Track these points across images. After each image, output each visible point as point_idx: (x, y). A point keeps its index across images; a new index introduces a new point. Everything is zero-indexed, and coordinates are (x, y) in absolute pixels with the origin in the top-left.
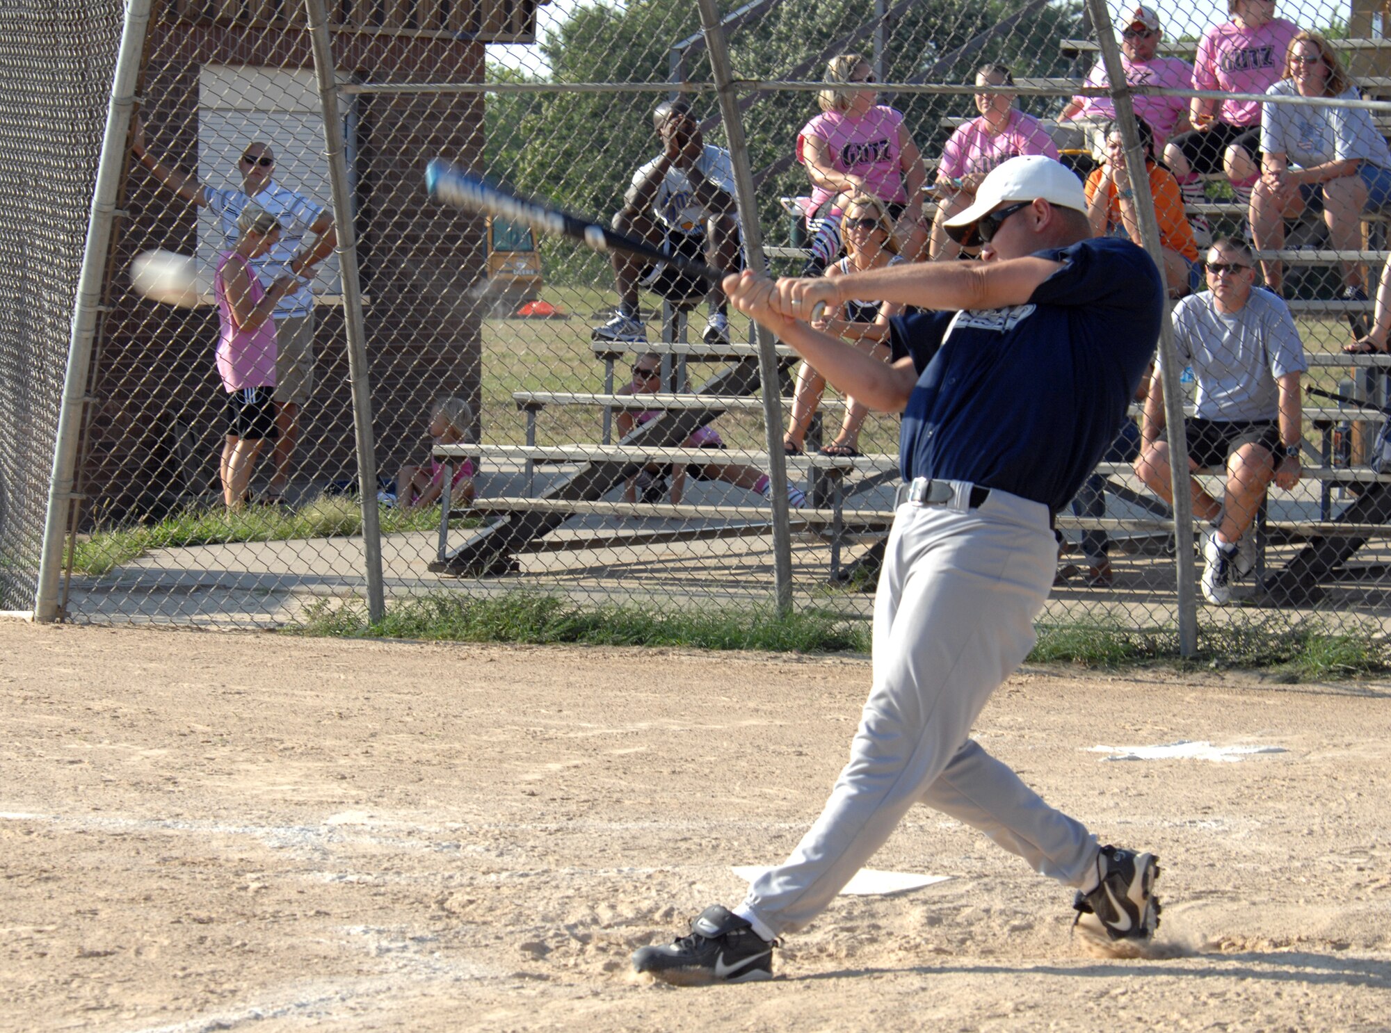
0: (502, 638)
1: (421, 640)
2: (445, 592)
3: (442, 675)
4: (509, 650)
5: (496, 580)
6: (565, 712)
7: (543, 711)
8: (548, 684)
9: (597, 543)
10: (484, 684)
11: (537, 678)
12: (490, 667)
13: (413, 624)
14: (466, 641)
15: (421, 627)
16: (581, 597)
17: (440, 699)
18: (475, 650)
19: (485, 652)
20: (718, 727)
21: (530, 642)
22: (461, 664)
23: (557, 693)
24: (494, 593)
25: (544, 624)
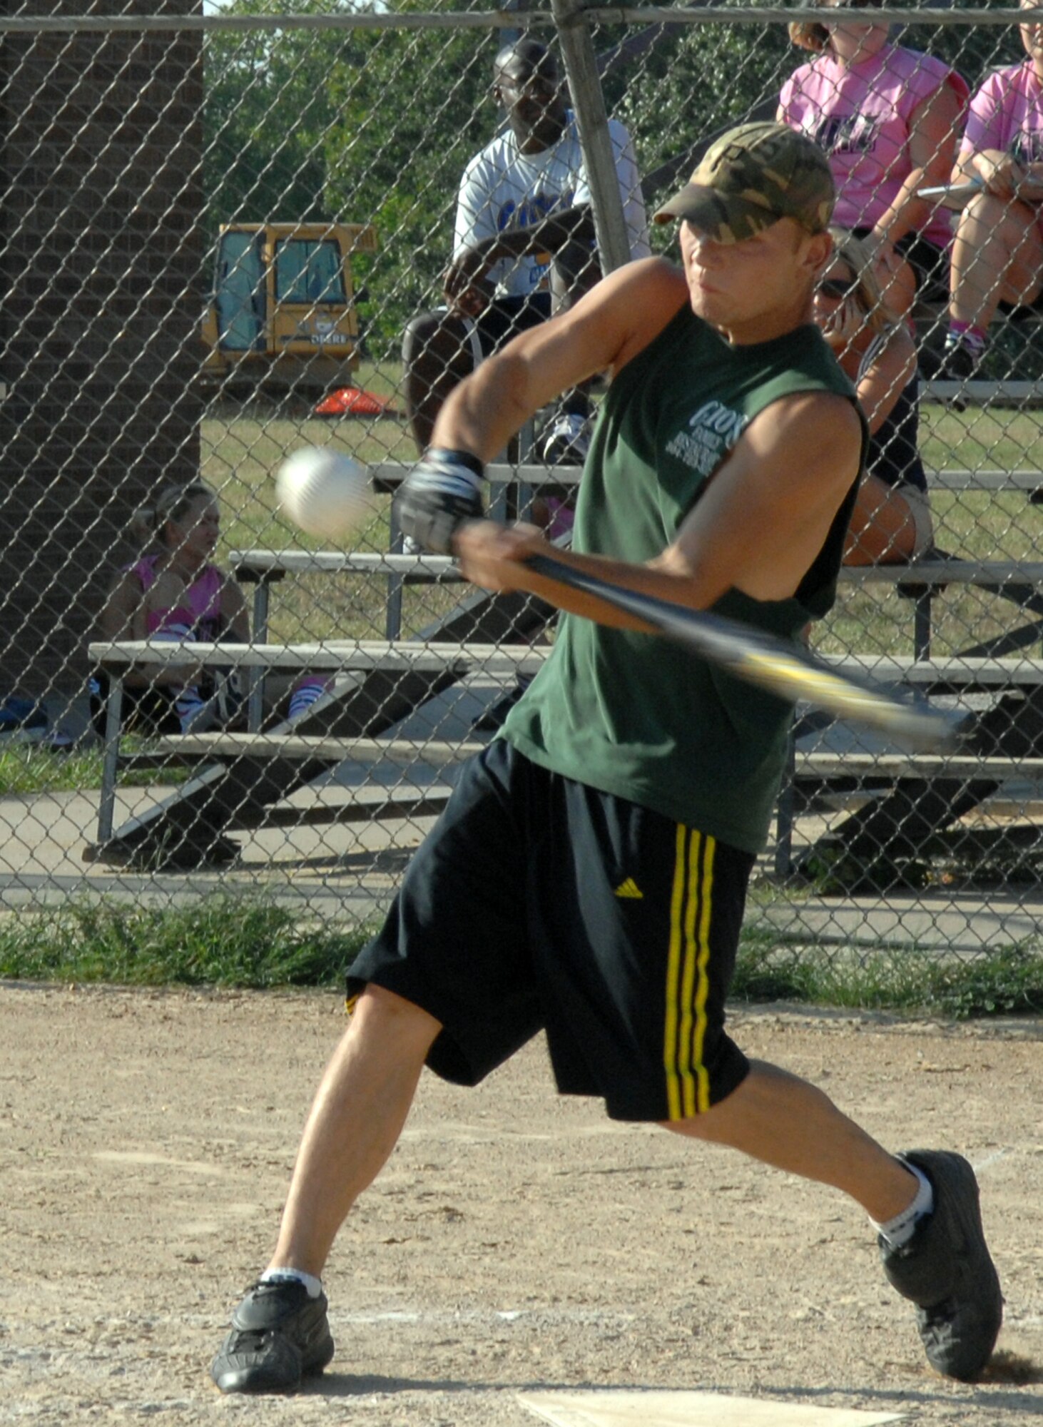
0: (189, 979)
1: (52, 983)
2: (95, 898)
3: (75, 1044)
4: (200, 1001)
5: (184, 877)
6: (279, 1111)
7: (241, 1109)
8: (257, 1061)
9: (356, 813)
10: (146, 1062)
11: (240, 1051)
12: (160, 1032)
13: (38, 955)
14: (128, 982)
15: (54, 959)
16: (330, 907)
17: (65, 1089)
18: (141, 1001)
19: (157, 1004)
20: (542, 1137)
21: (239, 986)
22: (113, 1024)
23: (270, 1076)
24: (180, 900)
25: (263, 955)
